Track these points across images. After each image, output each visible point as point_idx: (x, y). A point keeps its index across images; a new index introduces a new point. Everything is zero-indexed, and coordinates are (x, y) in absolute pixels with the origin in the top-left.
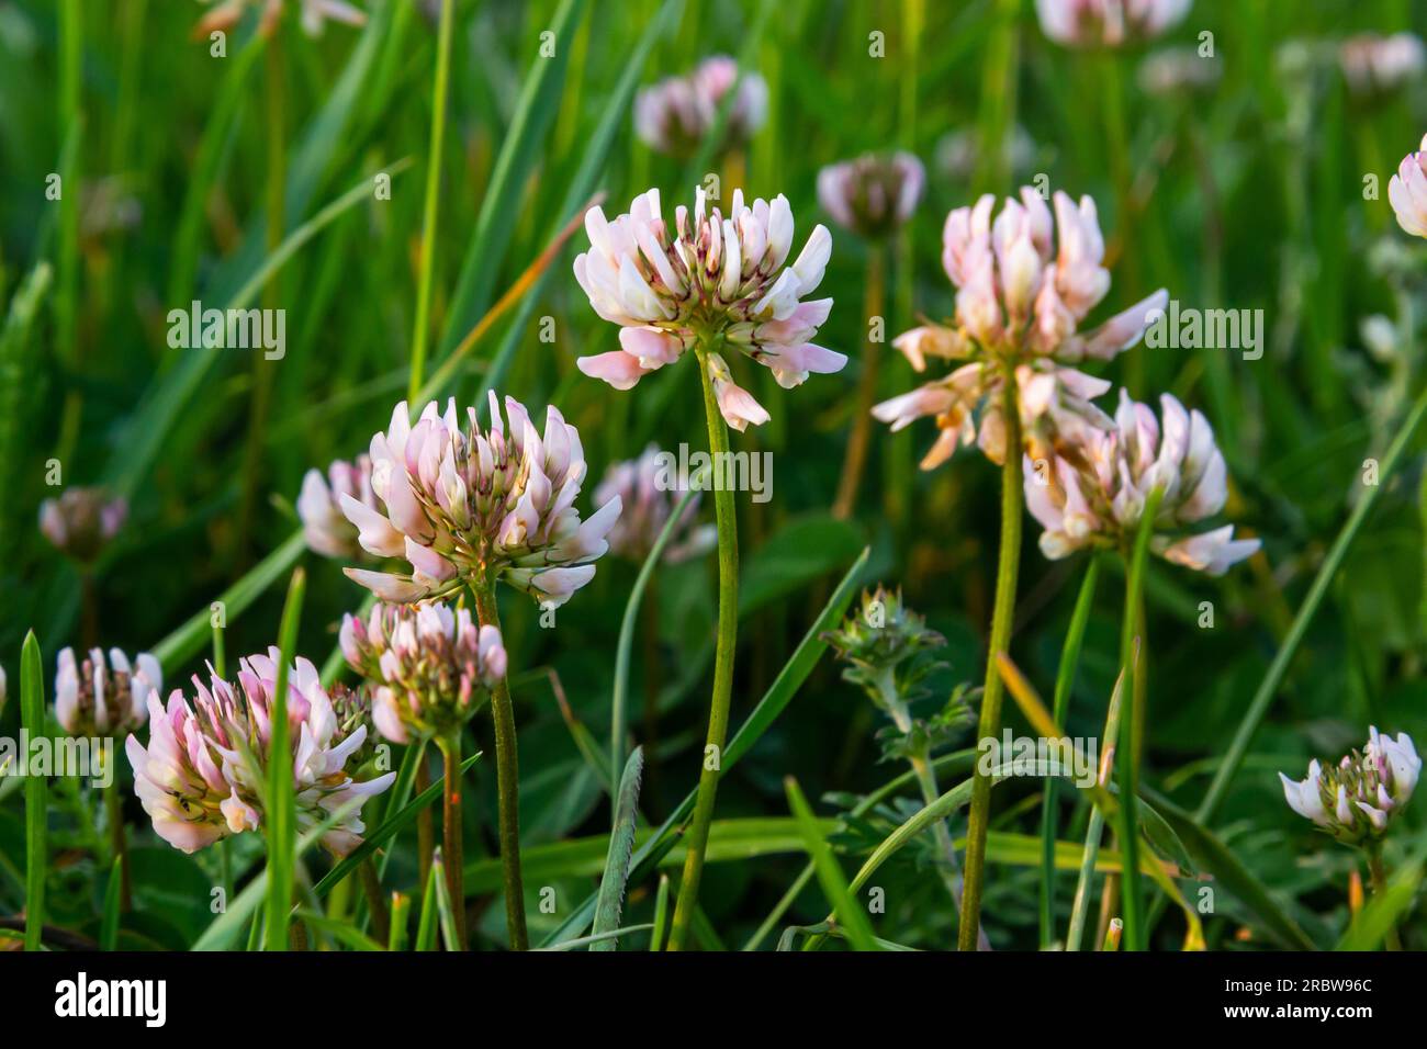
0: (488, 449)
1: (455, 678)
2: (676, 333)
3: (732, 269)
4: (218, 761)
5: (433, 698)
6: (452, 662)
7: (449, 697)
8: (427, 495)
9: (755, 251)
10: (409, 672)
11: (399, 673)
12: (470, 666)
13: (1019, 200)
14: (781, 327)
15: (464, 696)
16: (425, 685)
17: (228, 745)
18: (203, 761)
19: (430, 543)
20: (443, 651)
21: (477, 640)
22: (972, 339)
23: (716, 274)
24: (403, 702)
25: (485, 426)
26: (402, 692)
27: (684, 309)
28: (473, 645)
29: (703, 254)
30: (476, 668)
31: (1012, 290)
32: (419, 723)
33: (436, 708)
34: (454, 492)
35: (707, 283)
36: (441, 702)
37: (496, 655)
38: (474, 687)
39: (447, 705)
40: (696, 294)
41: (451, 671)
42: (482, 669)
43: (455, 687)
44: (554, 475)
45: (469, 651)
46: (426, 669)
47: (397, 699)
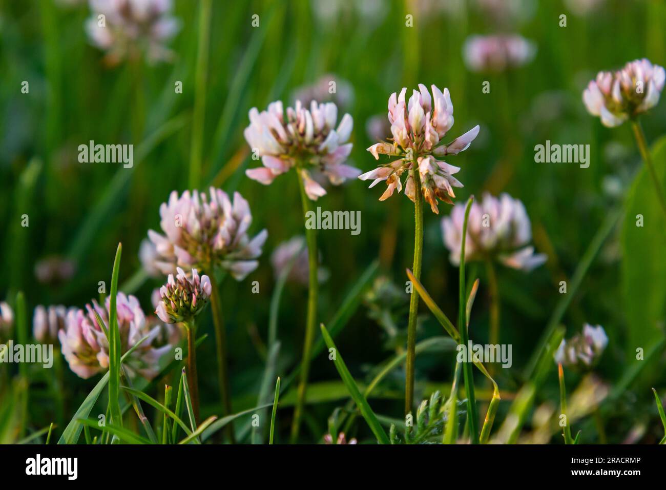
0: (209, 210)
1: (190, 296)
2: (288, 160)
3: (310, 132)
4: (95, 336)
5: (181, 304)
6: (189, 289)
7: (187, 303)
8: (185, 229)
9: (319, 125)
10: (171, 293)
11: (167, 295)
12: (196, 290)
13: (418, 90)
14: (331, 156)
15: (193, 303)
16: (177, 300)
17: (100, 330)
18: (89, 337)
19: (186, 249)
20: (186, 285)
21: (200, 282)
22: (399, 147)
23: (303, 134)
24: (169, 306)
25: (209, 200)
26: (168, 302)
27: (291, 150)
28: (198, 282)
29: (298, 126)
30: (199, 292)
31: (413, 124)
32: (176, 315)
33: (182, 308)
34: (195, 227)
35: (300, 138)
36: (184, 306)
37: (207, 286)
38: (198, 299)
39: (187, 307)
40: (295, 144)
41: (189, 293)
42: (201, 292)
43: (190, 300)
44: (237, 220)
45: (197, 285)
46: (178, 292)
47: (166, 305)
